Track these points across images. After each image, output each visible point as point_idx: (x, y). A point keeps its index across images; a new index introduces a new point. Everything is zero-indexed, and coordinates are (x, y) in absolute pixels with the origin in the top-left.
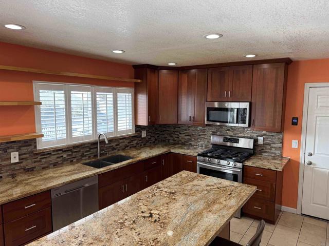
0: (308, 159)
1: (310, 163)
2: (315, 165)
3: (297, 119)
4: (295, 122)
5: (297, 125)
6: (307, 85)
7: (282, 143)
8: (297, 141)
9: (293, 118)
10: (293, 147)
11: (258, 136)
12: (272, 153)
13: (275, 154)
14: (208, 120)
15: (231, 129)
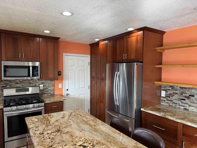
0: (67, 92)
1: (68, 95)
2: (70, 94)
3: (60, 72)
4: (60, 74)
5: (60, 75)
6: (64, 54)
7: (54, 86)
8: (61, 84)
9: (59, 72)
10: (59, 87)
11: (39, 85)
12: (49, 93)
13: (51, 94)
14: (5, 76)
15: (20, 82)
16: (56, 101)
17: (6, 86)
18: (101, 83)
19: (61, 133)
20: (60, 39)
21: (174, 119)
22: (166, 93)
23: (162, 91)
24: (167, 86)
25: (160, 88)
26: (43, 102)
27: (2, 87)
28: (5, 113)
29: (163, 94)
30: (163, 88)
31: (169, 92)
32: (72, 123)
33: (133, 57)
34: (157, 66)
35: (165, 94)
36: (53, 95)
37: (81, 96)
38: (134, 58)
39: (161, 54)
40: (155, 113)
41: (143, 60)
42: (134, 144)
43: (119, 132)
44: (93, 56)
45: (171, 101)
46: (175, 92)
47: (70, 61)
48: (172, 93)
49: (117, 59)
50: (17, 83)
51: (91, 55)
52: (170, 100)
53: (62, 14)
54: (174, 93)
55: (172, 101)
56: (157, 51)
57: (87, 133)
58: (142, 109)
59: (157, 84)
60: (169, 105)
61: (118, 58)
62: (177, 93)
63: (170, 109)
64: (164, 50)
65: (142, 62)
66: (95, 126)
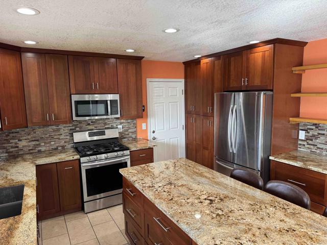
0: (153, 135)
1: (154, 139)
2: (157, 138)
3: (144, 106)
5: (144, 111)
6: (148, 80)
7: (136, 127)
8: (145, 124)
10: (143, 129)
11: (117, 125)
12: (130, 137)
13: (132, 137)
14: (77, 115)
15: (92, 122)
16: (144, 148)
17: (75, 129)
18: (204, 120)
19: (175, 186)
20: (144, 59)
21: (320, 170)
22: (307, 134)
23: (300, 132)
24: (308, 124)
25: (297, 127)
26: (127, 149)
27: (71, 129)
28: (82, 165)
29: (302, 135)
30: (303, 126)
31: (311, 133)
32: (182, 175)
33: (257, 82)
34: (293, 95)
35: (306, 136)
36: (135, 140)
37: (173, 141)
38: (259, 84)
39: (300, 76)
40: (291, 162)
41: (273, 88)
42: (271, 198)
43: (248, 185)
44: (189, 80)
45: (314, 145)
46: (320, 132)
47: (156, 90)
48: (316, 134)
49: (231, 86)
50: (89, 124)
51: (186, 78)
52: (313, 143)
53: (164, 32)
54: (319, 134)
55: (316, 145)
56: (294, 72)
57: (207, 187)
58: (271, 158)
59: (293, 121)
60: (311, 151)
61: (233, 84)
62: (324, 134)
63: (313, 156)
64: (304, 71)
65: (272, 90)
66: (213, 178)
